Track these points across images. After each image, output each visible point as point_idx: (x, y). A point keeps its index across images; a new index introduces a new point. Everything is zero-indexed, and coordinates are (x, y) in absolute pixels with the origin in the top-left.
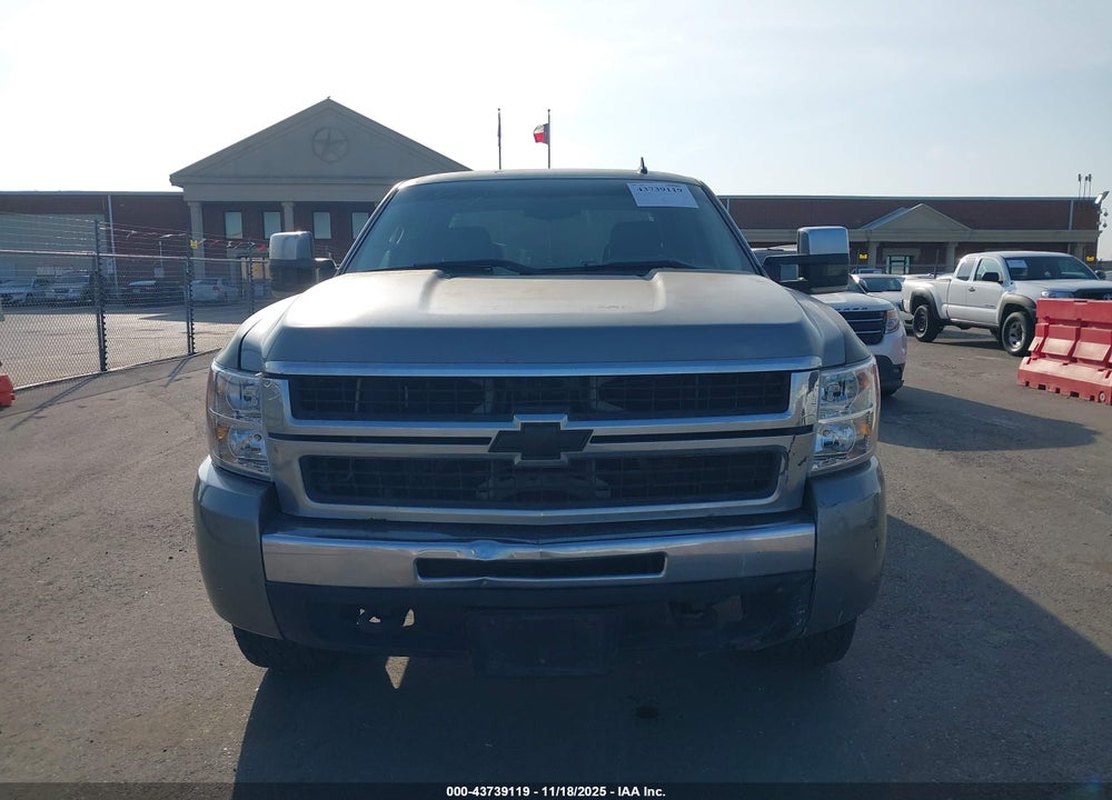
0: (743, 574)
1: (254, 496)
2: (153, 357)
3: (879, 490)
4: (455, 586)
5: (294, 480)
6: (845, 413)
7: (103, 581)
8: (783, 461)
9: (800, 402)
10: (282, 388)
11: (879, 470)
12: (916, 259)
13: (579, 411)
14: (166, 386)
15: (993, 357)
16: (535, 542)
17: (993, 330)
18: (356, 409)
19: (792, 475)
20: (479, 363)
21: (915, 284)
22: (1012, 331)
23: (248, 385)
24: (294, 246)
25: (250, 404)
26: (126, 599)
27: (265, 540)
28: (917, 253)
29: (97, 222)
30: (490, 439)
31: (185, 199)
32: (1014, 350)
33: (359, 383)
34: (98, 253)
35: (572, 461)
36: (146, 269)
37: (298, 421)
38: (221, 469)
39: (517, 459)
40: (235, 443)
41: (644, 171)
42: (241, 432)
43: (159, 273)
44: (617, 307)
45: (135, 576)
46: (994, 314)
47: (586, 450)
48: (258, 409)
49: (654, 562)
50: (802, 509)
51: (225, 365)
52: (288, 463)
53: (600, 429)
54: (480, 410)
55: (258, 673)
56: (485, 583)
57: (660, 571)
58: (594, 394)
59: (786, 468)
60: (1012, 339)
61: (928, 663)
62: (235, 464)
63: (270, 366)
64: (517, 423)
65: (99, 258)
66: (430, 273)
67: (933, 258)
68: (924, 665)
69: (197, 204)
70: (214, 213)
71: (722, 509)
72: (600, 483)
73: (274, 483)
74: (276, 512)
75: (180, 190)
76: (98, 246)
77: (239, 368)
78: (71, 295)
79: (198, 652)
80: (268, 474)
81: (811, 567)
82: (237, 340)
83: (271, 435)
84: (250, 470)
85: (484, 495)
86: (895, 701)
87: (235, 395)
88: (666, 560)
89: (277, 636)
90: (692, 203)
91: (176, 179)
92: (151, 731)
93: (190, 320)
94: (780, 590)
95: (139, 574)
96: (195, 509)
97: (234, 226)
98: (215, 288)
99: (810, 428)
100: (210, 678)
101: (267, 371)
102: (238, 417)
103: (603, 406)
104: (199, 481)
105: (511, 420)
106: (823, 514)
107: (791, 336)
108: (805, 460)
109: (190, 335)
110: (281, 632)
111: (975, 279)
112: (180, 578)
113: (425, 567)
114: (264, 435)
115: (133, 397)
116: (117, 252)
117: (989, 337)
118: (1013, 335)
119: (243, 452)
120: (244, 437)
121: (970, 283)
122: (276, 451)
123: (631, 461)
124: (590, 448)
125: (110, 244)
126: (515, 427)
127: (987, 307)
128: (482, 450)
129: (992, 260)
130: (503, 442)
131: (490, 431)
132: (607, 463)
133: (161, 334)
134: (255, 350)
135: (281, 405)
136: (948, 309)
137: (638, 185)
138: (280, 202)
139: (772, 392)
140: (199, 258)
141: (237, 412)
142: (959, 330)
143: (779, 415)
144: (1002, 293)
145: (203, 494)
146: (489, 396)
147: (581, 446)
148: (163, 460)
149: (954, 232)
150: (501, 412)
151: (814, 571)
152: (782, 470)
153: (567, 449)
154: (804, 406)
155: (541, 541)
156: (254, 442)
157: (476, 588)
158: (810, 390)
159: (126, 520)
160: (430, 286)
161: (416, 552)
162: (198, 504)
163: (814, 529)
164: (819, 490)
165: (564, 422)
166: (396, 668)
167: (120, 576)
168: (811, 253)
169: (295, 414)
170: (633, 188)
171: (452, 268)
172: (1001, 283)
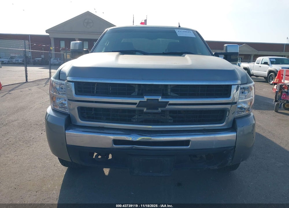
0: (214, 147)
1: (64, 118)
2: (40, 78)
3: (254, 122)
4: (124, 148)
5: (75, 114)
6: (245, 98)
7: (22, 140)
8: (228, 113)
9: (234, 95)
10: (72, 85)
11: (254, 116)
12: (243, 58)
13: (165, 96)
14: (44, 86)
15: (265, 85)
16: (150, 135)
17: (265, 78)
18: (95, 93)
19: (230, 117)
20: (134, 79)
21: (244, 65)
22: (271, 78)
23: (62, 84)
24: (78, 45)
25: (63, 90)
26: (28, 145)
27: (66, 132)
28: (243, 57)
29: (25, 41)
30: (137, 103)
31: (50, 37)
32: (271, 83)
33: (96, 85)
34: (25, 49)
35: (162, 111)
36: (39, 55)
37: (77, 95)
38: (54, 110)
39: (145, 110)
40: (58, 102)
41: (179, 26)
42: (60, 99)
43: (43, 56)
44: (177, 63)
45: (31, 138)
46: (266, 73)
47: (166, 108)
48: (65, 92)
49: (187, 143)
50: (232, 128)
51: (55, 78)
52: (74, 109)
53: (171, 101)
54: (133, 94)
55: (65, 169)
56: (134, 147)
57: (188, 145)
58: (169, 90)
59: (229, 115)
60: (270, 80)
61: (260, 172)
62: (58, 108)
63: (69, 78)
64: (145, 99)
65: (26, 51)
66: (117, 53)
67: (248, 58)
68: (259, 172)
69: (53, 38)
70: (57, 41)
71: (208, 127)
72: (170, 118)
73: (69, 115)
74: (70, 123)
75: (48, 34)
76: (25, 48)
77: (59, 79)
78: (20, 61)
79: (48, 161)
80: (68, 112)
81: (234, 145)
82: (59, 71)
83: (69, 100)
84: (62, 110)
85: (134, 120)
86: (252, 183)
87: (58, 87)
88: (190, 142)
89: (70, 161)
90: (194, 36)
91: (47, 31)
92: (33, 186)
93: (50, 69)
94: (225, 152)
95: (33, 138)
96: (46, 122)
97: (63, 44)
98: (57, 61)
99: (236, 103)
100: (51, 170)
101: (68, 80)
102: (59, 94)
103: (172, 94)
104: (47, 113)
105: (144, 98)
106: (239, 129)
107: (232, 74)
108: (234, 113)
109: (50, 73)
110: (71, 160)
111: (261, 64)
112: (44, 139)
113: (115, 142)
114: (67, 99)
115: (34, 89)
116: (31, 50)
117: (263, 79)
118: (271, 79)
119: (60, 105)
120: (61, 100)
121: (260, 65)
122: (70, 105)
123: (179, 111)
124: (168, 107)
125: (29, 47)
126: (144, 100)
127: (264, 71)
128: (134, 107)
129: (266, 59)
130: (141, 104)
131: (137, 101)
132: (172, 112)
133: (42, 72)
134: (64, 74)
135: (72, 91)
136: (253, 72)
137: (178, 30)
138: (75, 38)
139: (226, 91)
140: (53, 52)
141: (59, 93)
142: (255, 77)
143: (228, 98)
144: (268, 68)
145: (48, 117)
146: (136, 90)
147: (165, 106)
148: (41, 106)
149: (253, 52)
150: (140, 95)
151: (235, 146)
152: (227, 116)
153: (161, 107)
154: (235, 96)
155: (152, 135)
156: (64, 102)
157: (131, 149)
158: (237, 91)
159: (30, 122)
160: (117, 57)
161: (112, 137)
162: (46, 120)
163: (236, 134)
164: (238, 122)
165: (160, 99)
166: (106, 171)
167: (27, 138)
168: (228, 52)
169: (76, 94)
170: (177, 31)
171: (123, 52)
172: (268, 65)
